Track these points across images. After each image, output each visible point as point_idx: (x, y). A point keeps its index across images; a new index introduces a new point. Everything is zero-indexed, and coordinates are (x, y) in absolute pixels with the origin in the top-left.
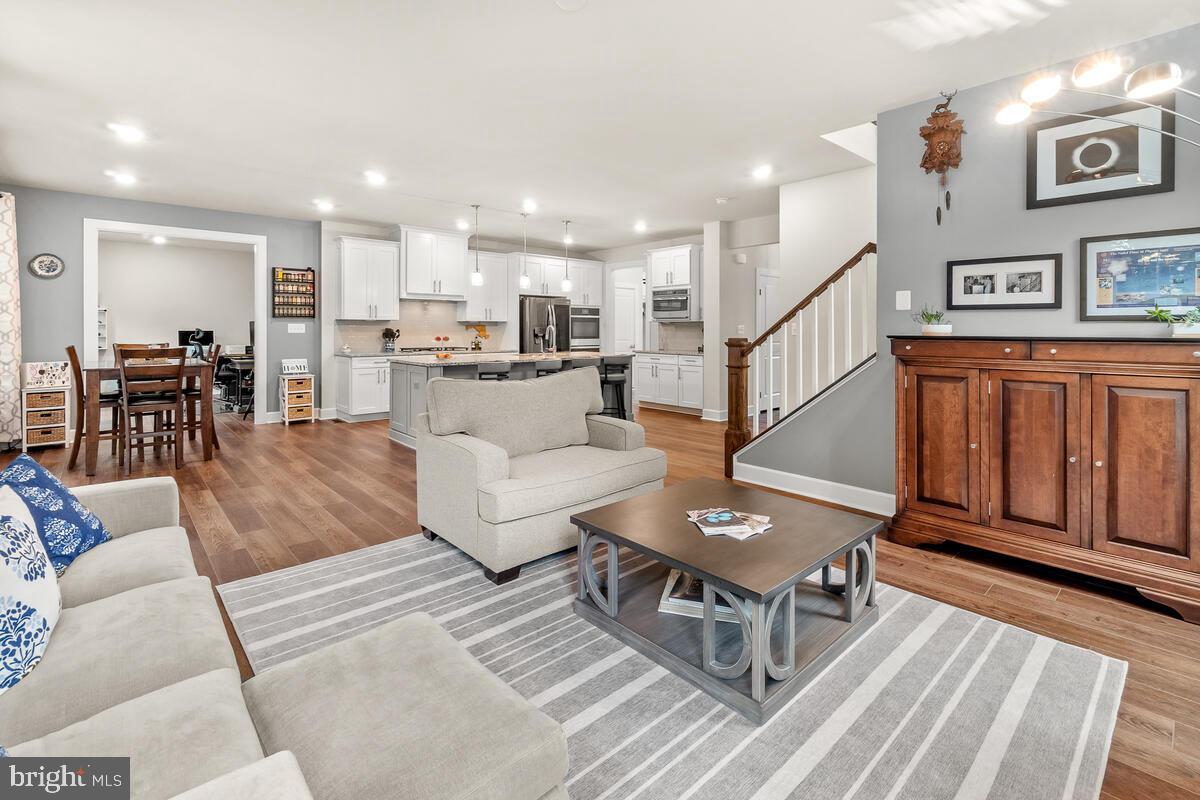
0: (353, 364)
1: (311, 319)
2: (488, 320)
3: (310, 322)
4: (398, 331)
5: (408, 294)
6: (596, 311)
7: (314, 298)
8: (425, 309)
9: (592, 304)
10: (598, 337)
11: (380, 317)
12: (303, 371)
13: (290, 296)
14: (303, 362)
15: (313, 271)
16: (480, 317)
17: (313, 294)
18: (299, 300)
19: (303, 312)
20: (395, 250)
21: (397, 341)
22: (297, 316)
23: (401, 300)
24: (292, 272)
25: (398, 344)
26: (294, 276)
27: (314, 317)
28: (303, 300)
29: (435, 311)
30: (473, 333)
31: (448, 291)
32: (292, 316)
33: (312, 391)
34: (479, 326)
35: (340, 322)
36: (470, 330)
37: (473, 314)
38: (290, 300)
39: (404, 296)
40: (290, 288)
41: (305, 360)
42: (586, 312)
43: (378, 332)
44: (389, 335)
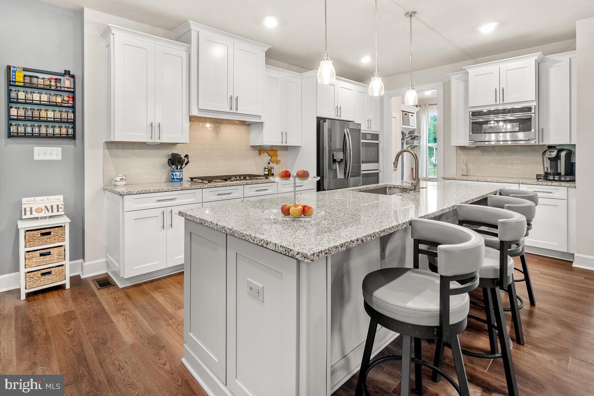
0: (126, 204)
1: (72, 141)
2: (284, 144)
3: (69, 146)
4: (187, 156)
5: (200, 110)
6: (375, 136)
7: (74, 112)
8: (216, 131)
9: (374, 129)
10: (377, 161)
11: (164, 140)
12: (55, 213)
13: (36, 107)
14: (57, 200)
15: (73, 77)
16: (276, 141)
17: (73, 107)
18: (51, 114)
19: (57, 131)
20: (184, 55)
21: (186, 169)
22: (47, 136)
23: (192, 119)
24: (40, 76)
25: (187, 172)
26: (42, 80)
27: (73, 137)
28: (58, 115)
29: (229, 133)
30: (266, 158)
31: (246, 109)
32: (39, 136)
33: (67, 243)
34: (272, 151)
35: (112, 145)
36: (262, 155)
37: (269, 138)
38: (36, 114)
39: (195, 113)
40: (36, 97)
41: (61, 197)
42: (369, 137)
43: (162, 158)
44: (176, 161)
